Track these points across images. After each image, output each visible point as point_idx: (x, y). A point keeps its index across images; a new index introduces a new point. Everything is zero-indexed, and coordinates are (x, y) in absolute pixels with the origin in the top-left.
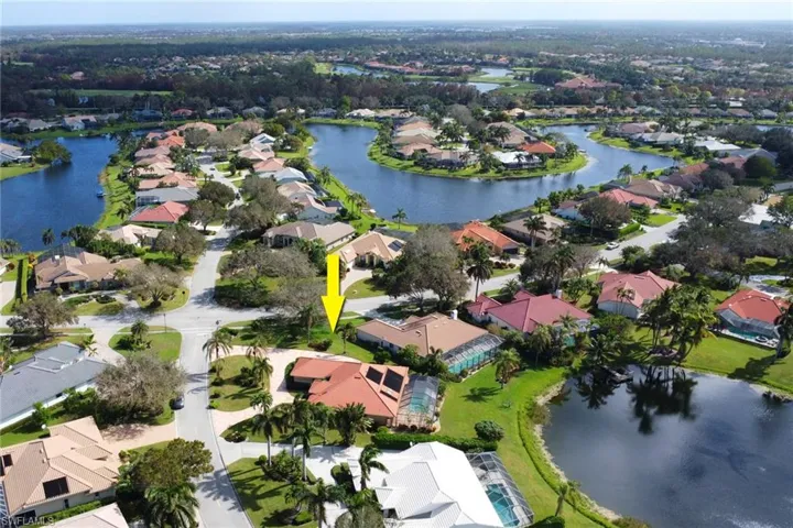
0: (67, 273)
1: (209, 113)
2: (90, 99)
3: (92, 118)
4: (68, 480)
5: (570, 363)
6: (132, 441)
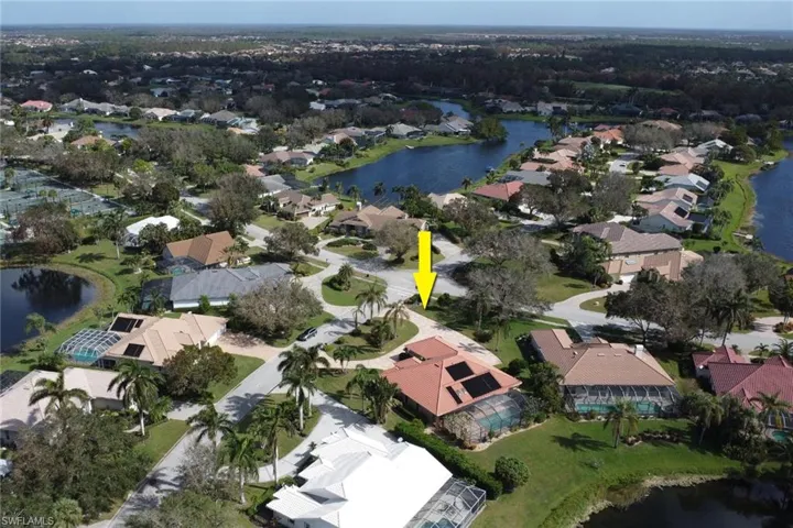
0: (355, 218)
1: (692, 115)
2: (587, 91)
3: (564, 107)
4: (145, 349)
5: (755, 462)
6: (239, 348)
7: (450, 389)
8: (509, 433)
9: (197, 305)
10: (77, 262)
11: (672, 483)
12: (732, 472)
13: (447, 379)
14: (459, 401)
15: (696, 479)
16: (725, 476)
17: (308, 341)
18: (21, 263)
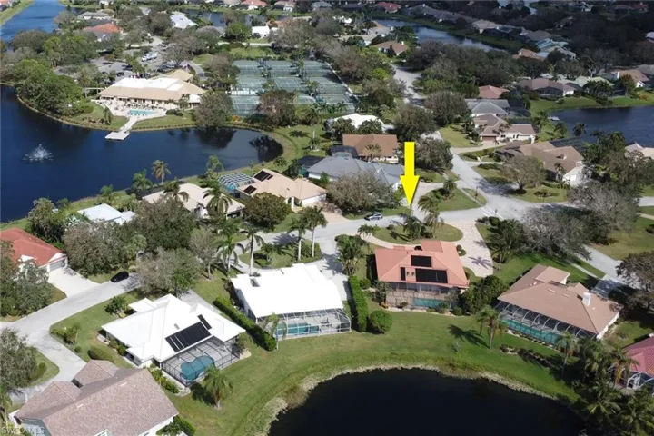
7: (403, 270)
8: (425, 311)
9: (319, 178)
10: (288, 135)
11: (505, 383)
12: (565, 399)
13: (407, 262)
14: (403, 277)
15: (527, 389)
16: (555, 398)
17: (371, 221)
18: (257, 128)
